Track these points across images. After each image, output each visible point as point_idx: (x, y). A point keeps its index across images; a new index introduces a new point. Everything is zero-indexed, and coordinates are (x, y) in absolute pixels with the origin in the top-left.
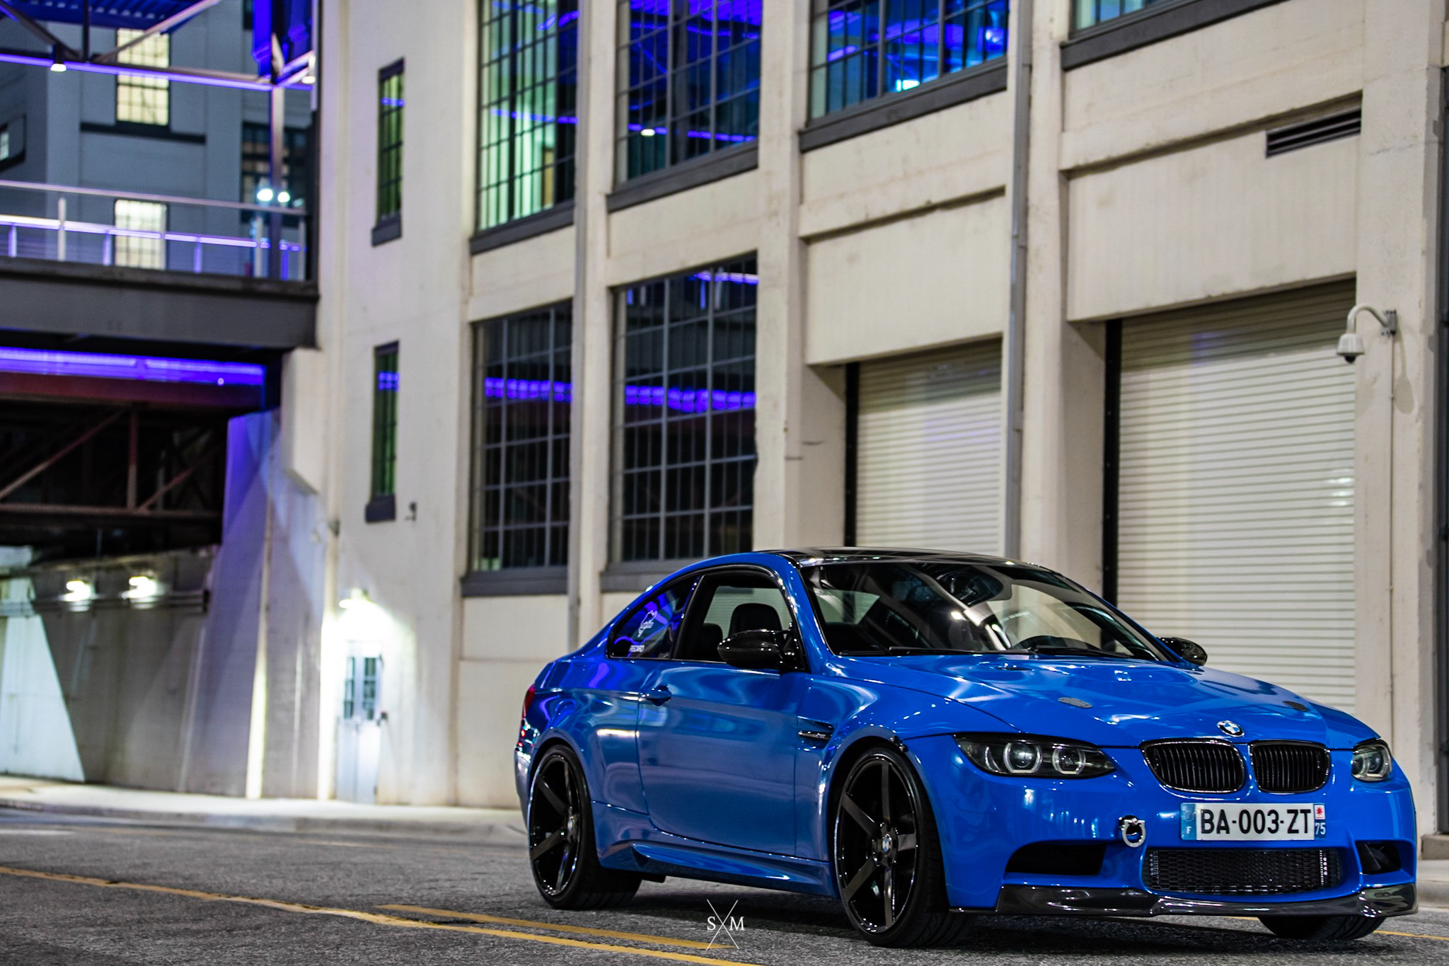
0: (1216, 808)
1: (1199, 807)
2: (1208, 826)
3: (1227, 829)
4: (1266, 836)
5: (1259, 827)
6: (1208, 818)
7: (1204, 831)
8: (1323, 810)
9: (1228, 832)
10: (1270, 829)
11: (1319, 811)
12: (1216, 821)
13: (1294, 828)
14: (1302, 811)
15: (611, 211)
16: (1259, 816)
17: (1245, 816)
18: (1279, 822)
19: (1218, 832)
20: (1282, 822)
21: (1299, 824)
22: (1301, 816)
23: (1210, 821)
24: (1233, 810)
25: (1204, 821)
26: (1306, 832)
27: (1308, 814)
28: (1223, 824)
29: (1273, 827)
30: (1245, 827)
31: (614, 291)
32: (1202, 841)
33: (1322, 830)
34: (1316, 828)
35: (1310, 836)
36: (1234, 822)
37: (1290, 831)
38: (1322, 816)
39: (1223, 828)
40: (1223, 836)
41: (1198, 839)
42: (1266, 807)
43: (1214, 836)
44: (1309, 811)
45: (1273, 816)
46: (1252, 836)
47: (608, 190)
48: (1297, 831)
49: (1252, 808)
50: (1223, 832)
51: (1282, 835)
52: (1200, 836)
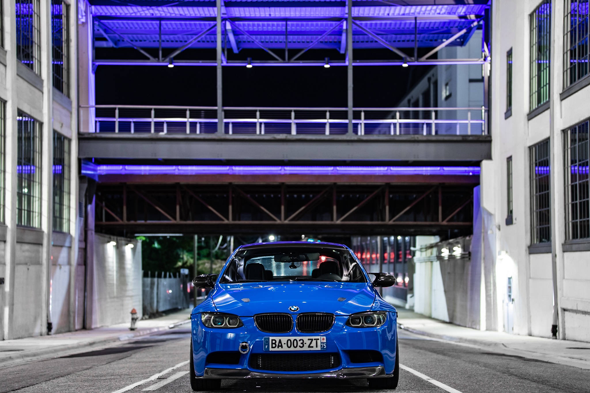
0: (277, 339)
1: (271, 338)
2: (274, 346)
3: (282, 346)
4: (298, 349)
5: (295, 346)
6: (274, 343)
7: (272, 347)
8: (325, 339)
9: (282, 348)
10: (300, 346)
11: (323, 339)
12: (277, 344)
13: (311, 346)
14: (315, 339)
15: (562, 100)
16: (295, 341)
17: (289, 341)
18: (304, 343)
19: (278, 348)
20: (305, 343)
21: (314, 344)
22: (314, 342)
23: (275, 344)
24: (284, 339)
25: (272, 344)
26: (317, 347)
27: (318, 340)
28: (280, 345)
29: (301, 345)
30: (289, 346)
31: (564, 131)
32: (272, 351)
33: (325, 346)
34: (321, 346)
35: (319, 348)
36: (285, 344)
37: (309, 347)
38: (325, 341)
39: (280, 346)
40: (280, 349)
41: (270, 350)
42: (298, 338)
43: (276, 349)
44: (318, 339)
45: (301, 341)
46: (292, 349)
47: (561, 92)
48: (312, 347)
49: (292, 338)
50: (280, 348)
51: (306, 348)
52: (271, 349)
